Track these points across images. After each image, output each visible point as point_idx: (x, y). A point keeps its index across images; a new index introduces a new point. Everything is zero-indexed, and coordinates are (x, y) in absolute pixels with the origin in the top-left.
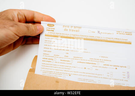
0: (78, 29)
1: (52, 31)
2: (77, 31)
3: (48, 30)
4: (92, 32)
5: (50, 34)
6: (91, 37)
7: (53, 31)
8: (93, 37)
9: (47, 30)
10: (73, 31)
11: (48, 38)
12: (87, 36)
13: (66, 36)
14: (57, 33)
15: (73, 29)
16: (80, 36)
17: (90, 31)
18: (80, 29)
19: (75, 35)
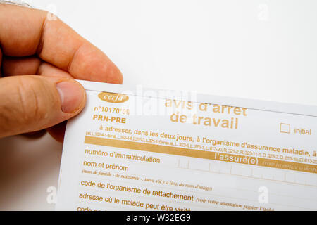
0: (232, 114)
1: (118, 120)
2: (226, 124)
3: (100, 118)
4: (296, 131)
5: (106, 134)
6: (293, 155)
7: (123, 121)
8: (302, 152)
9: (95, 117)
10: (208, 122)
11: (99, 153)
12: (273, 149)
13: (177, 144)
14: (137, 132)
15: (209, 113)
16: (243, 145)
17: (285, 128)
18: (241, 117)
19: (218, 143)
